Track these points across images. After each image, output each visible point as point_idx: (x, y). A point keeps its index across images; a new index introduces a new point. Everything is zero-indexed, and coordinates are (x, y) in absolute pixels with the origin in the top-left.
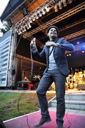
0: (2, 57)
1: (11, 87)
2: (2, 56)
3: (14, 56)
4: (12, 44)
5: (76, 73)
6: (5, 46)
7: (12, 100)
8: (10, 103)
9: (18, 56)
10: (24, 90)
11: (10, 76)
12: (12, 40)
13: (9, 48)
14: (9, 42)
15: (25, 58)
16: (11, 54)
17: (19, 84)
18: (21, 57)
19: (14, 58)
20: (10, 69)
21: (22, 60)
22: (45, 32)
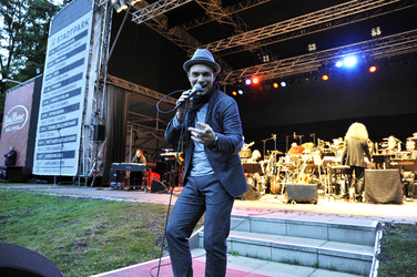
0: (64, 83)
1: (90, 179)
2: (63, 77)
3: (100, 82)
4: (96, 40)
5: (294, 145)
6: (73, 47)
7: (93, 225)
8: (88, 233)
9: (116, 80)
10: (131, 189)
11: (89, 144)
12: (97, 28)
13: (84, 54)
14: (85, 33)
15: (137, 88)
16: (94, 76)
17: (118, 172)
18: (126, 84)
19: (101, 89)
20: (88, 122)
21: (127, 94)
22: (205, 6)
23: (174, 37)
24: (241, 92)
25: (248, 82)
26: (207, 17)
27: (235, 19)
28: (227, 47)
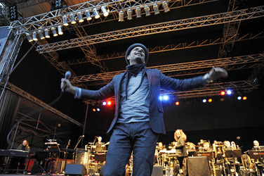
9: (14, 88)
15: (28, 96)
18: (21, 92)
21: (20, 99)
22: (86, 52)
23: (60, 67)
24: (98, 110)
25: (104, 104)
26: (86, 59)
27: (102, 64)
28: (95, 79)
